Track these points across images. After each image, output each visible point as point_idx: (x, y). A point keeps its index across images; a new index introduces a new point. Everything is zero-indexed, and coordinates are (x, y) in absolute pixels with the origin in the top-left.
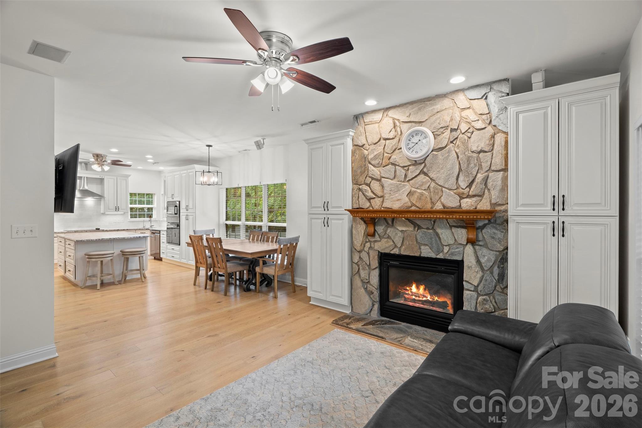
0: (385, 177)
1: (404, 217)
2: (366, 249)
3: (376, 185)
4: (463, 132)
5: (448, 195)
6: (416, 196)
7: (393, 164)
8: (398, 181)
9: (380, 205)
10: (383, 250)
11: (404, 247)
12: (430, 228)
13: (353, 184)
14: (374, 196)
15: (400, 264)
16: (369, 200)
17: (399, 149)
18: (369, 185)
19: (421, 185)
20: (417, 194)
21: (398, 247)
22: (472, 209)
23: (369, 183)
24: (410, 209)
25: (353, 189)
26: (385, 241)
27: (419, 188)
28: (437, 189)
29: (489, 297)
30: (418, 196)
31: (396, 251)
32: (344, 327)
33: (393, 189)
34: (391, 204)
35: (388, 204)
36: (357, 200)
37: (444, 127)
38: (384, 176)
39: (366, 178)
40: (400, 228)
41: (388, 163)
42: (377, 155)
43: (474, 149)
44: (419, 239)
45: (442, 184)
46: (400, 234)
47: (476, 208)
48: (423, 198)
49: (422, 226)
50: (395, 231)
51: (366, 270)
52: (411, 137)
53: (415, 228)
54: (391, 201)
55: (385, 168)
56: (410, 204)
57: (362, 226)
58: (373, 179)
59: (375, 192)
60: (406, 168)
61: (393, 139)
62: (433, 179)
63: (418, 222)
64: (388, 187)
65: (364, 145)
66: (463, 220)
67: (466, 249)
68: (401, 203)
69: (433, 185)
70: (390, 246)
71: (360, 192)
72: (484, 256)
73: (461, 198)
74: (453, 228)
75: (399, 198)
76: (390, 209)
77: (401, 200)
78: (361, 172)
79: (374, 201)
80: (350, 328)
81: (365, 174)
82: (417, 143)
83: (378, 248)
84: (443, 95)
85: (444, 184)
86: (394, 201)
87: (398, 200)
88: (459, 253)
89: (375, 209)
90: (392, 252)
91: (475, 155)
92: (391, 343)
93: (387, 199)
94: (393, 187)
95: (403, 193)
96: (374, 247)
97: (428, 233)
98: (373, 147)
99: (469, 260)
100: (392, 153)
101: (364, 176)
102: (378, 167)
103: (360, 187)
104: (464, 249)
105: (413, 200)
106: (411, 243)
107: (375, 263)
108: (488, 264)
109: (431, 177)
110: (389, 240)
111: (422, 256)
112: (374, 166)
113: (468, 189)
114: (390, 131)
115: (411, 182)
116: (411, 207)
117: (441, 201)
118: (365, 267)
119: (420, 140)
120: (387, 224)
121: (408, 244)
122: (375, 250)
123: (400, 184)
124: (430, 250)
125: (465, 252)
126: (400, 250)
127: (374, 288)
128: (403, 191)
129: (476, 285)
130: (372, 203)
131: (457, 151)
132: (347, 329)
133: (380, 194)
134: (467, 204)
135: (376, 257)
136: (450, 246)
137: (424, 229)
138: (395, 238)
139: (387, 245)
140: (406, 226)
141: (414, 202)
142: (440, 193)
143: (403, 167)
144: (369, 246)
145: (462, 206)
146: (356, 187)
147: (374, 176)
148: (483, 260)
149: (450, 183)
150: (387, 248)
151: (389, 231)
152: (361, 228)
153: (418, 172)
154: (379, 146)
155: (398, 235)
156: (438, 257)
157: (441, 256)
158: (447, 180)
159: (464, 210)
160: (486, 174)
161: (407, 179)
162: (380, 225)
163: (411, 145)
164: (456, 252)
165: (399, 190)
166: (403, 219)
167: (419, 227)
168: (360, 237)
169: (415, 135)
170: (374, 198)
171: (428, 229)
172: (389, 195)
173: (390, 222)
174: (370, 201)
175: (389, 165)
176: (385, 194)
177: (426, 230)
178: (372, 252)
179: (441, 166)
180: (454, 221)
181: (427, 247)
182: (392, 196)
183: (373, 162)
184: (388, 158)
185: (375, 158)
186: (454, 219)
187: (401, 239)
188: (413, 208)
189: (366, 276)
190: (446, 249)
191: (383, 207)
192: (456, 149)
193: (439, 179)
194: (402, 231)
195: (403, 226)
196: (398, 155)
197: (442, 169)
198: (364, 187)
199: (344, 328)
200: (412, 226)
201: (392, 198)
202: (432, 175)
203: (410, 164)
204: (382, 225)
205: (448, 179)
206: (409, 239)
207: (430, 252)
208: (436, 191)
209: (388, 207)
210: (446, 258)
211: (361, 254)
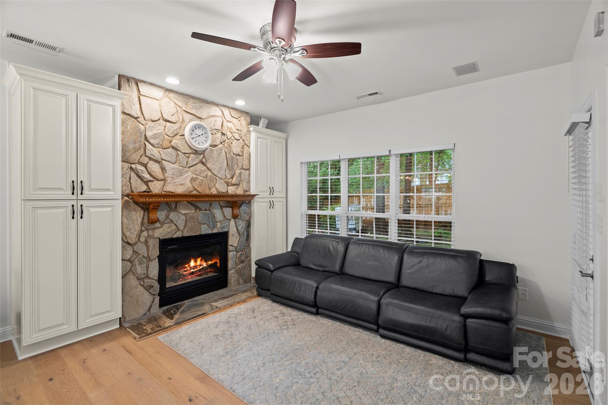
0: (166, 159)
1: (185, 201)
2: (142, 239)
3: (155, 166)
4: (229, 138)
5: (220, 183)
6: (198, 182)
7: (173, 148)
8: (180, 166)
9: (160, 189)
10: (164, 236)
11: (186, 229)
12: (208, 209)
13: (123, 161)
14: (153, 179)
15: (178, 246)
16: (146, 183)
17: (181, 136)
18: (145, 166)
19: (201, 173)
20: (199, 180)
21: (180, 230)
22: (234, 194)
23: (146, 163)
24: (192, 193)
25: (123, 168)
26: (167, 226)
27: (199, 175)
28: (213, 177)
29: (242, 252)
30: (200, 182)
31: (179, 234)
32: (159, 331)
33: (175, 173)
34: (174, 188)
35: (170, 188)
36: (128, 181)
37: (217, 130)
38: (164, 158)
39: (141, 156)
40: (183, 212)
41: (169, 146)
42: (157, 134)
43: (235, 152)
44: (200, 220)
45: (216, 174)
46: (183, 217)
47: (236, 193)
48: (203, 184)
49: (202, 208)
50: (178, 215)
51: (144, 263)
52: (195, 129)
53: (196, 210)
54: (174, 186)
55: (165, 151)
56: (192, 189)
57: (138, 213)
58: (150, 159)
59: (153, 174)
60: (187, 155)
61: (174, 123)
62: (210, 169)
63: (199, 205)
64: (170, 171)
65: (139, 117)
66: (229, 202)
67: (230, 223)
68: (184, 188)
69: (209, 174)
70: (172, 231)
71: (132, 172)
72: (240, 225)
73: (228, 186)
74: (224, 208)
75: (183, 182)
76: (172, 193)
77: (184, 185)
78: (134, 148)
79: (153, 184)
80: (168, 327)
81: (141, 152)
82: (199, 136)
83: (159, 235)
84: (216, 104)
85: (218, 174)
86: (177, 185)
87: (182, 185)
88: (227, 226)
89: (154, 193)
90: (175, 236)
91: (235, 156)
92: (213, 313)
93: (170, 183)
94: (175, 172)
95: (186, 179)
96: (153, 236)
97: (207, 213)
98: (150, 124)
99: (232, 230)
100: (173, 137)
101: (139, 154)
102: (157, 148)
103: (133, 166)
104: (229, 223)
105: (195, 185)
106: (193, 224)
107: (155, 252)
108: (242, 230)
109: (208, 167)
110: (172, 225)
111: (201, 234)
112: (152, 145)
113: (231, 179)
114: (173, 115)
115: (191, 168)
116: (192, 191)
117: (215, 187)
118: (143, 261)
119: (202, 135)
120: (169, 209)
121: (190, 225)
122: (155, 238)
123: (183, 170)
124: (207, 228)
125: (230, 224)
126: (182, 232)
127: (153, 280)
128: (186, 177)
129: (236, 246)
130: (150, 187)
131: (226, 150)
132: (165, 330)
133: (161, 177)
134: (231, 190)
135: (157, 245)
136: (221, 222)
137: (203, 210)
138: (177, 221)
139: (169, 230)
140: (188, 209)
141: (196, 187)
142: (215, 181)
143: (185, 153)
144: (146, 235)
145: (229, 191)
146: (127, 165)
147: (153, 156)
148: (239, 228)
149: (221, 173)
150: (169, 233)
151: (172, 216)
152: (138, 215)
153: (198, 161)
154: (159, 125)
155: (181, 218)
156: (214, 232)
157: (215, 231)
158: (219, 172)
159: (230, 195)
160: (240, 170)
161: (188, 166)
162: (160, 211)
163: (194, 136)
164: (225, 226)
165: (182, 175)
166: (185, 202)
167: (200, 209)
168: (136, 226)
169: (197, 128)
170: (153, 181)
171: (206, 210)
172: (171, 179)
173: (173, 206)
174: (148, 185)
175: (169, 148)
176: (167, 177)
177: (204, 211)
178: (152, 241)
179: (215, 160)
180: (224, 203)
181: (206, 225)
182: (175, 180)
183: (152, 141)
184: (170, 141)
185: (155, 136)
186: (224, 201)
187: (184, 222)
188: (195, 192)
189: (144, 271)
190: (219, 225)
191: (164, 191)
192: (225, 149)
193: (215, 170)
194: (185, 215)
195: (186, 209)
196: (179, 141)
197: (216, 162)
198: (140, 167)
199: (161, 332)
200: (194, 208)
201: (175, 182)
202: (209, 165)
203: (191, 152)
204: (163, 210)
205: (220, 170)
206: (191, 220)
207: (207, 229)
208: (212, 179)
209: (171, 191)
210: (219, 232)
211: (134, 247)
